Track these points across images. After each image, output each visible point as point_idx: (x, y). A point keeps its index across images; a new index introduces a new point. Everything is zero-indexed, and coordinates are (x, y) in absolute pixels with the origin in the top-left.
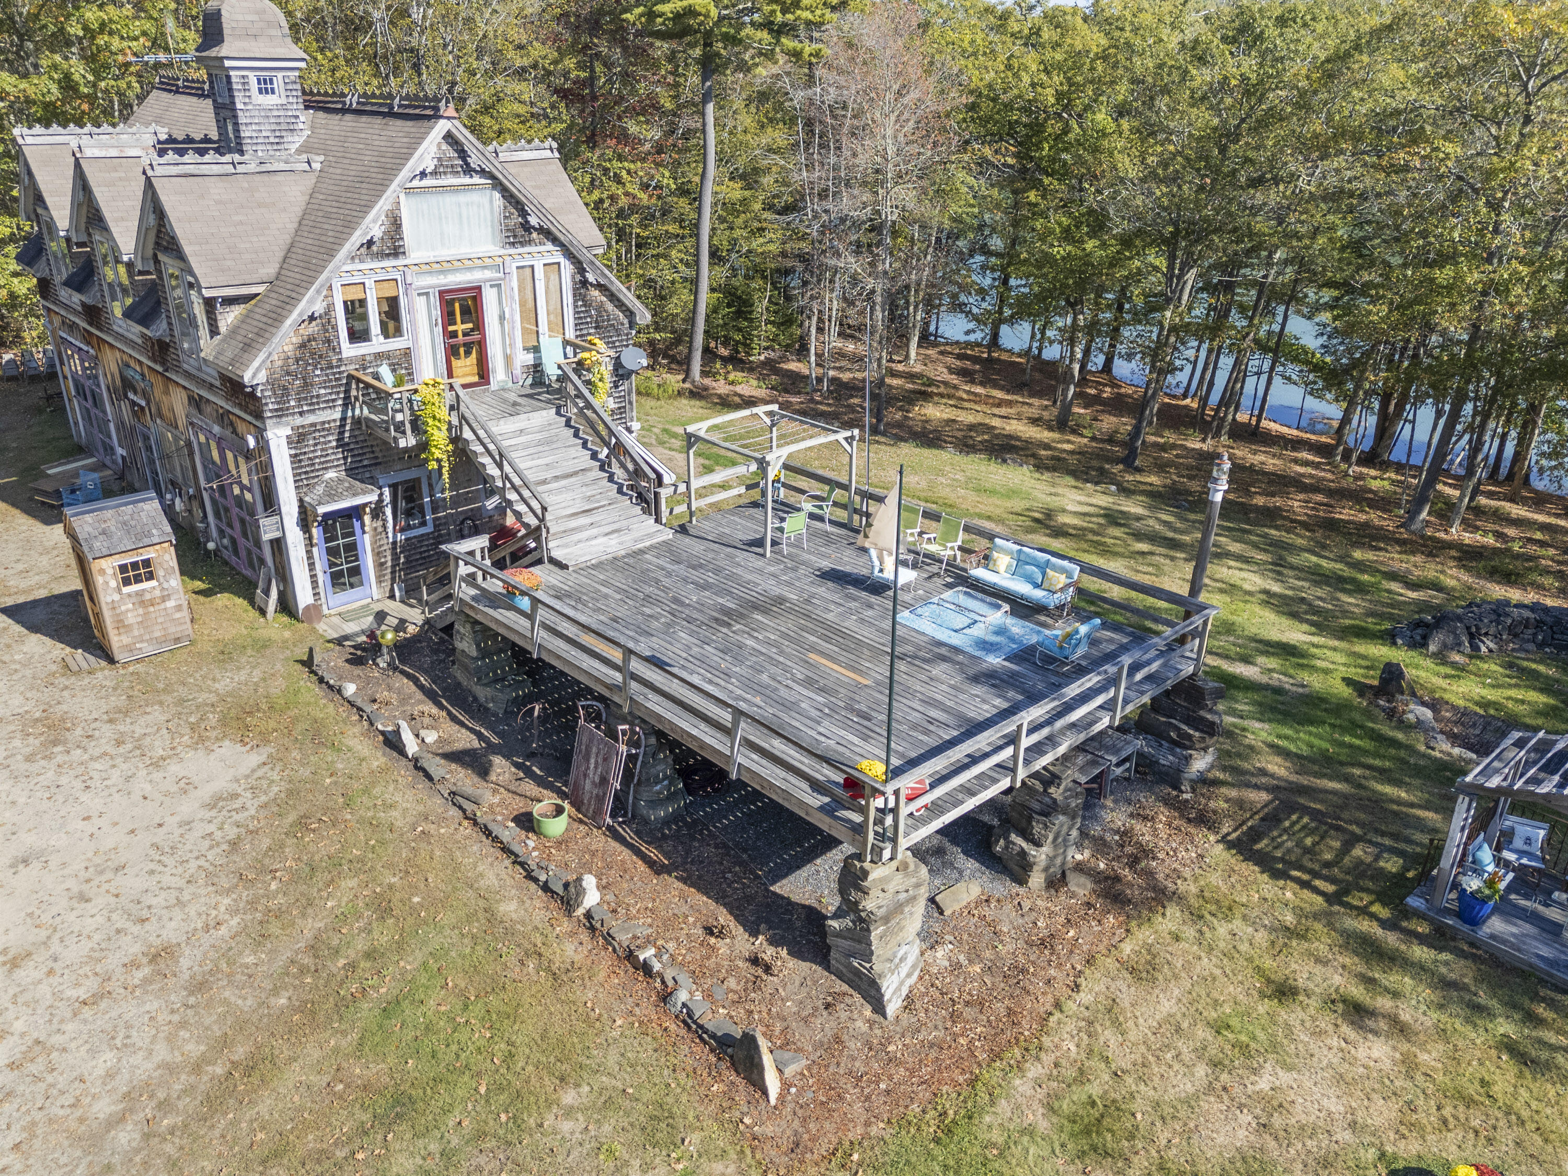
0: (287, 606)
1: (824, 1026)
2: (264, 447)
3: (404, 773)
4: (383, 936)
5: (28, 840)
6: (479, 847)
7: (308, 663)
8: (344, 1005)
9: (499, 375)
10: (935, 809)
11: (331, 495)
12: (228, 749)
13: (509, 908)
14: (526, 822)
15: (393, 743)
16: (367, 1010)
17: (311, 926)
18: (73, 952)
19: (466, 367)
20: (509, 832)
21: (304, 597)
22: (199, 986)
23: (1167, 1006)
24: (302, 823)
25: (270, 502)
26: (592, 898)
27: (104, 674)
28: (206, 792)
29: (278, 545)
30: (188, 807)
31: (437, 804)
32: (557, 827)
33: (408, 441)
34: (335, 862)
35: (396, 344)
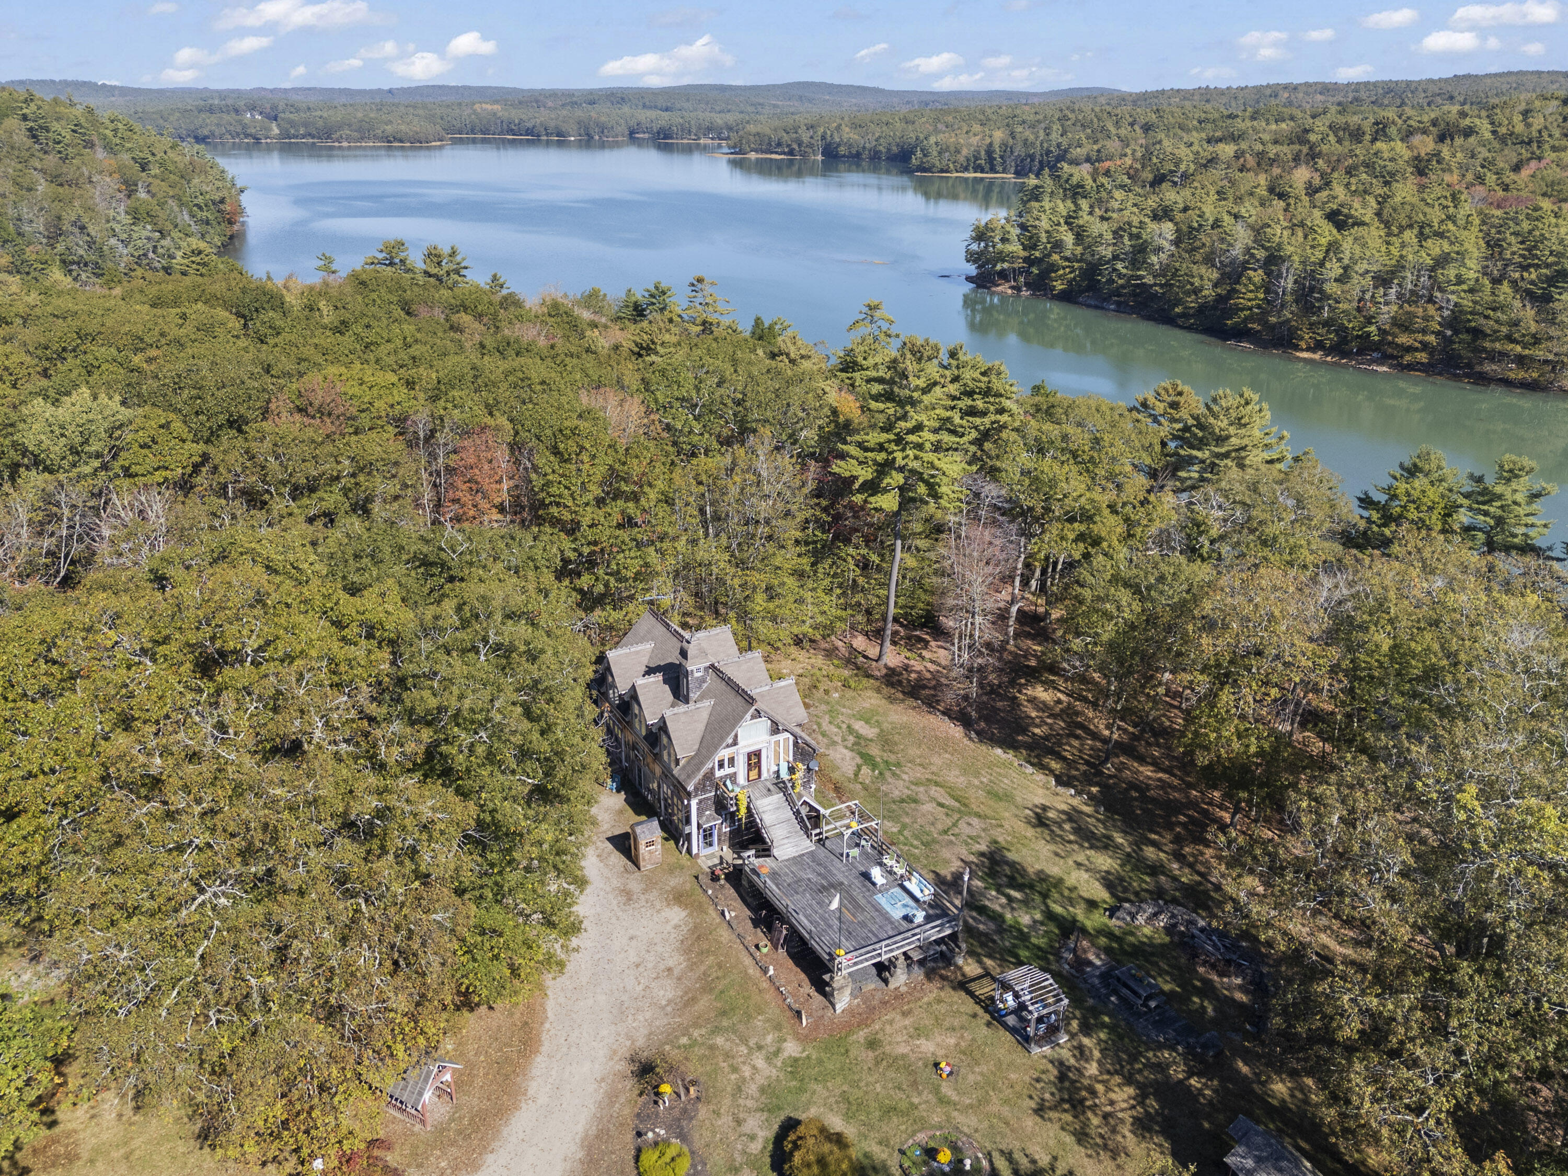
0: (689, 851)
1: (820, 1013)
2: (689, 805)
3: (725, 925)
4: (720, 974)
5: (631, 932)
6: (745, 952)
7: (697, 877)
8: (712, 989)
9: (765, 775)
10: (855, 964)
11: (708, 821)
12: (676, 909)
13: (751, 971)
14: (757, 947)
15: (723, 913)
16: (717, 991)
17: (703, 968)
18: (650, 965)
19: (754, 774)
20: (753, 949)
21: (695, 851)
22: (679, 979)
23: (907, 1022)
24: (699, 938)
25: (688, 821)
26: (771, 972)
27: (638, 874)
28: (673, 923)
29: (689, 835)
30: (669, 928)
31: (734, 937)
32: (765, 950)
33: (733, 809)
34: (708, 951)
35: (732, 770)
